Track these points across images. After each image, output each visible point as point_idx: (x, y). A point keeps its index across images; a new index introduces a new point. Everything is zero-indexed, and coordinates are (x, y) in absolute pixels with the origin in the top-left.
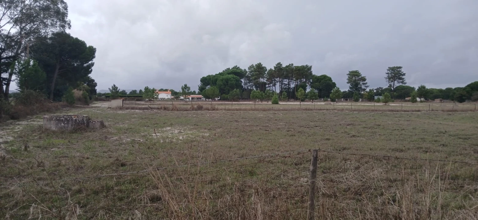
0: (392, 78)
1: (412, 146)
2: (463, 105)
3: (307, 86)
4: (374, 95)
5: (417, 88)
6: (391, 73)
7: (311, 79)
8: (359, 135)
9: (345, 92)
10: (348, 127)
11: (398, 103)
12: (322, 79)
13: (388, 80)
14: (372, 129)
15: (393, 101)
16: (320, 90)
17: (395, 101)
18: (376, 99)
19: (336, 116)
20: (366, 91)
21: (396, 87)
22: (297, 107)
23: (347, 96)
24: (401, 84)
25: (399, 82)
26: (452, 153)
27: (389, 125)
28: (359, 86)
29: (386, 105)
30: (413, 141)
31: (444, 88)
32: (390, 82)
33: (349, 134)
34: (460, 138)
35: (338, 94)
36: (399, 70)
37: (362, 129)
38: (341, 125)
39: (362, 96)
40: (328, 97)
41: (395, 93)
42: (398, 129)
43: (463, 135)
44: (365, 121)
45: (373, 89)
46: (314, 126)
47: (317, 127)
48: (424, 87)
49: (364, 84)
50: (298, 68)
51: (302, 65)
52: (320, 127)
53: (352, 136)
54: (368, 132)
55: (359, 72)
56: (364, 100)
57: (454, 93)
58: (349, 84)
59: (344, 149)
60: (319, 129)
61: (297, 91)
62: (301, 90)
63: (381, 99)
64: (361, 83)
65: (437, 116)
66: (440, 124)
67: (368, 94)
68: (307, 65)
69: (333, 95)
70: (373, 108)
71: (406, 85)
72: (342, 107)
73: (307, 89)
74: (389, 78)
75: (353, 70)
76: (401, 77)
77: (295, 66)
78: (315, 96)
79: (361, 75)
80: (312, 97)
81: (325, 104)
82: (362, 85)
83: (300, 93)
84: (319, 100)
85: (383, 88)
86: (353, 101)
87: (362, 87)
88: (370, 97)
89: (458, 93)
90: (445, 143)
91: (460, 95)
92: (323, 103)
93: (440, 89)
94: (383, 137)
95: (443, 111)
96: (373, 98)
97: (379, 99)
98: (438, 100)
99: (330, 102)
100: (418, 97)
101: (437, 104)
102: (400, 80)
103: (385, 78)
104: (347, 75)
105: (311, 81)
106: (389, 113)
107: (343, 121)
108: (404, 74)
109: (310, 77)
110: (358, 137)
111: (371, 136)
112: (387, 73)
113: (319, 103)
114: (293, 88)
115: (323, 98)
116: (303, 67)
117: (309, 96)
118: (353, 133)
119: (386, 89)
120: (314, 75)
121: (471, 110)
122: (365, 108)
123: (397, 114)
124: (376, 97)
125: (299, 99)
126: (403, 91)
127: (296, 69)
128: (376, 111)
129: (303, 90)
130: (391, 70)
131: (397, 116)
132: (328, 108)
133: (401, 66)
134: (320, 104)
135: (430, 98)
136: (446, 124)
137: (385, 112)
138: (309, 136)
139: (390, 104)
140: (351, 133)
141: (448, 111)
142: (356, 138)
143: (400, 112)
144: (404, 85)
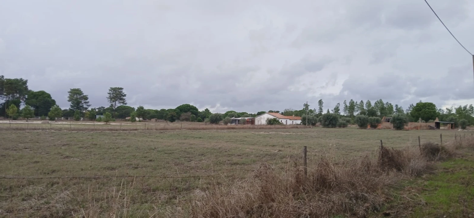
0: (114, 98)
1: (123, 163)
2: (174, 124)
3: (21, 102)
4: (96, 114)
5: (136, 108)
6: (113, 93)
7: (26, 94)
8: (73, 155)
9: (66, 110)
10: (63, 147)
11: (119, 122)
12: (40, 96)
13: (109, 100)
14: (88, 148)
15: (114, 121)
16: (37, 107)
17: (116, 120)
18: (98, 118)
19: (52, 136)
20: (88, 110)
21: (118, 107)
22: (6, 126)
23: (67, 115)
24: (122, 104)
25: (120, 103)
26: (157, 168)
27: (106, 143)
28: (80, 105)
29: (107, 124)
30: (125, 159)
31: (159, 109)
32: (111, 101)
33: (62, 155)
34: (166, 153)
35: (58, 112)
36: (120, 91)
37: (77, 149)
38: (55, 145)
39: (83, 115)
40: (46, 115)
41: (116, 113)
42: (113, 148)
43: (169, 150)
44: (82, 141)
45: (95, 108)
46: (24, 147)
47: (26, 148)
48: (142, 108)
49: (86, 103)
50: (10, 81)
51: (16, 78)
52: (30, 149)
53: (65, 157)
54: (84, 152)
55: (81, 90)
56: (86, 119)
57: (167, 114)
58: (70, 103)
59: (54, 171)
60: (29, 152)
61: (8, 107)
62: (12, 107)
63: (102, 118)
64: (83, 101)
65: (151, 134)
66: (152, 141)
67: (90, 113)
68: (21, 79)
69: (52, 113)
70: (93, 127)
71: (127, 105)
72: (61, 126)
73: (21, 106)
74: (111, 98)
75: (75, 88)
76: (122, 98)
77: (6, 79)
78: (30, 114)
79: (83, 94)
80: (27, 115)
81: (42, 123)
82: (84, 104)
83: (11, 110)
84: (35, 119)
85: (104, 107)
86: (74, 120)
87: (83, 106)
88: (92, 116)
89: (170, 114)
90: (153, 158)
91: (172, 116)
92: (40, 122)
93: (156, 110)
94: (97, 156)
95: (156, 129)
96: (95, 117)
97: (100, 118)
98: (153, 120)
99: (48, 121)
100: (137, 117)
101: (152, 124)
102: (121, 100)
103: (107, 97)
104: (69, 92)
105: (27, 97)
106: (108, 132)
107: (59, 142)
108: (125, 95)
109: (25, 92)
110: (72, 157)
111: (86, 155)
112: (108, 93)
113: (35, 122)
114: (3, 104)
115: (41, 116)
116: (17, 80)
117: (23, 114)
118: (67, 154)
119: (108, 109)
120: (30, 91)
121: (178, 129)
122: (86, 127)
123: (115, 133)
124: (98, 117)
125: (11, 117)
126: (124, 111)
127: (8, 82)
128: (96, 130)
129: (15, 106)
130: (113, 91)
131: (115, 134)
132: (44, 127)
133: (122, 87)
134: (37, 123)
135: (147, 118)
136: (156, 142)
137: (105, 132)
138: (14, 160)
139: (111, 124)
140: (65, 153)
141: (160, 130)
142: (69, 159)
143: (119, 131)
144: (124, 105)
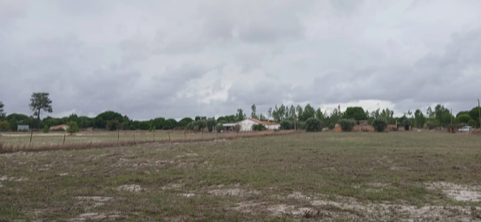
0: (38, 105)
6: (36, 100)
13: (32, 107)
32: (35, 109)
36: (45, 96)
74: (34, 105)
76: (48, 105)
102: (47, 108)
103: (29, 104)
108: (51, 102)
112: (31, 100)
124: (19, 127)
130: (36, 97)
133: (48, 93)
